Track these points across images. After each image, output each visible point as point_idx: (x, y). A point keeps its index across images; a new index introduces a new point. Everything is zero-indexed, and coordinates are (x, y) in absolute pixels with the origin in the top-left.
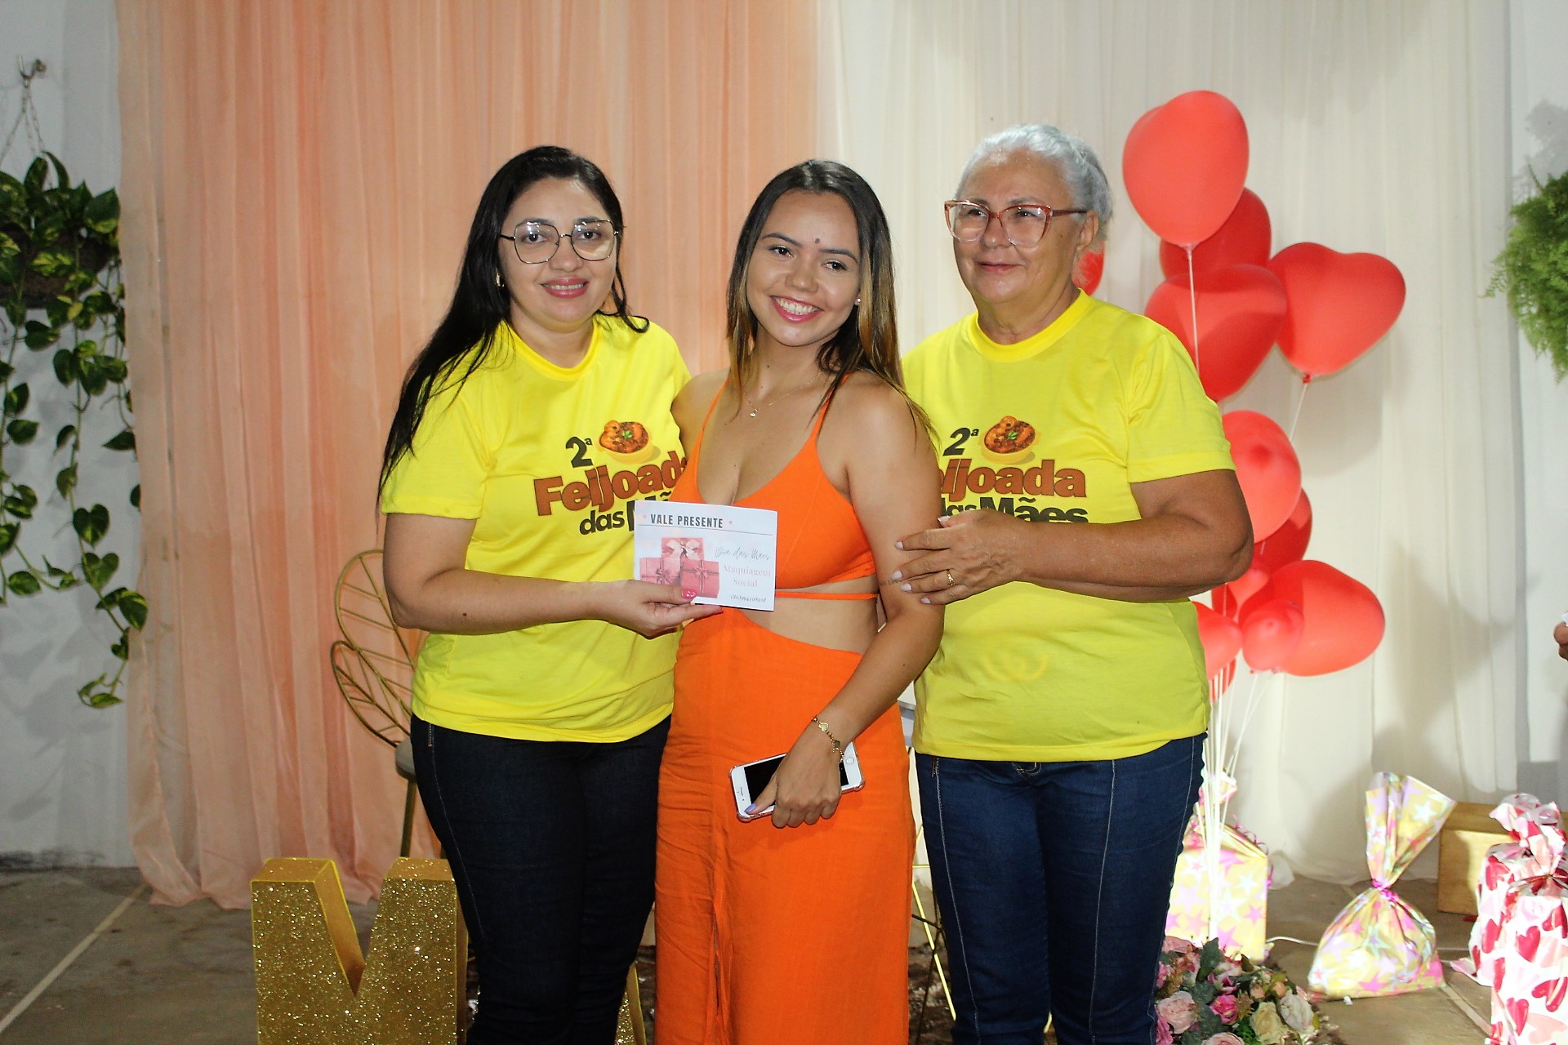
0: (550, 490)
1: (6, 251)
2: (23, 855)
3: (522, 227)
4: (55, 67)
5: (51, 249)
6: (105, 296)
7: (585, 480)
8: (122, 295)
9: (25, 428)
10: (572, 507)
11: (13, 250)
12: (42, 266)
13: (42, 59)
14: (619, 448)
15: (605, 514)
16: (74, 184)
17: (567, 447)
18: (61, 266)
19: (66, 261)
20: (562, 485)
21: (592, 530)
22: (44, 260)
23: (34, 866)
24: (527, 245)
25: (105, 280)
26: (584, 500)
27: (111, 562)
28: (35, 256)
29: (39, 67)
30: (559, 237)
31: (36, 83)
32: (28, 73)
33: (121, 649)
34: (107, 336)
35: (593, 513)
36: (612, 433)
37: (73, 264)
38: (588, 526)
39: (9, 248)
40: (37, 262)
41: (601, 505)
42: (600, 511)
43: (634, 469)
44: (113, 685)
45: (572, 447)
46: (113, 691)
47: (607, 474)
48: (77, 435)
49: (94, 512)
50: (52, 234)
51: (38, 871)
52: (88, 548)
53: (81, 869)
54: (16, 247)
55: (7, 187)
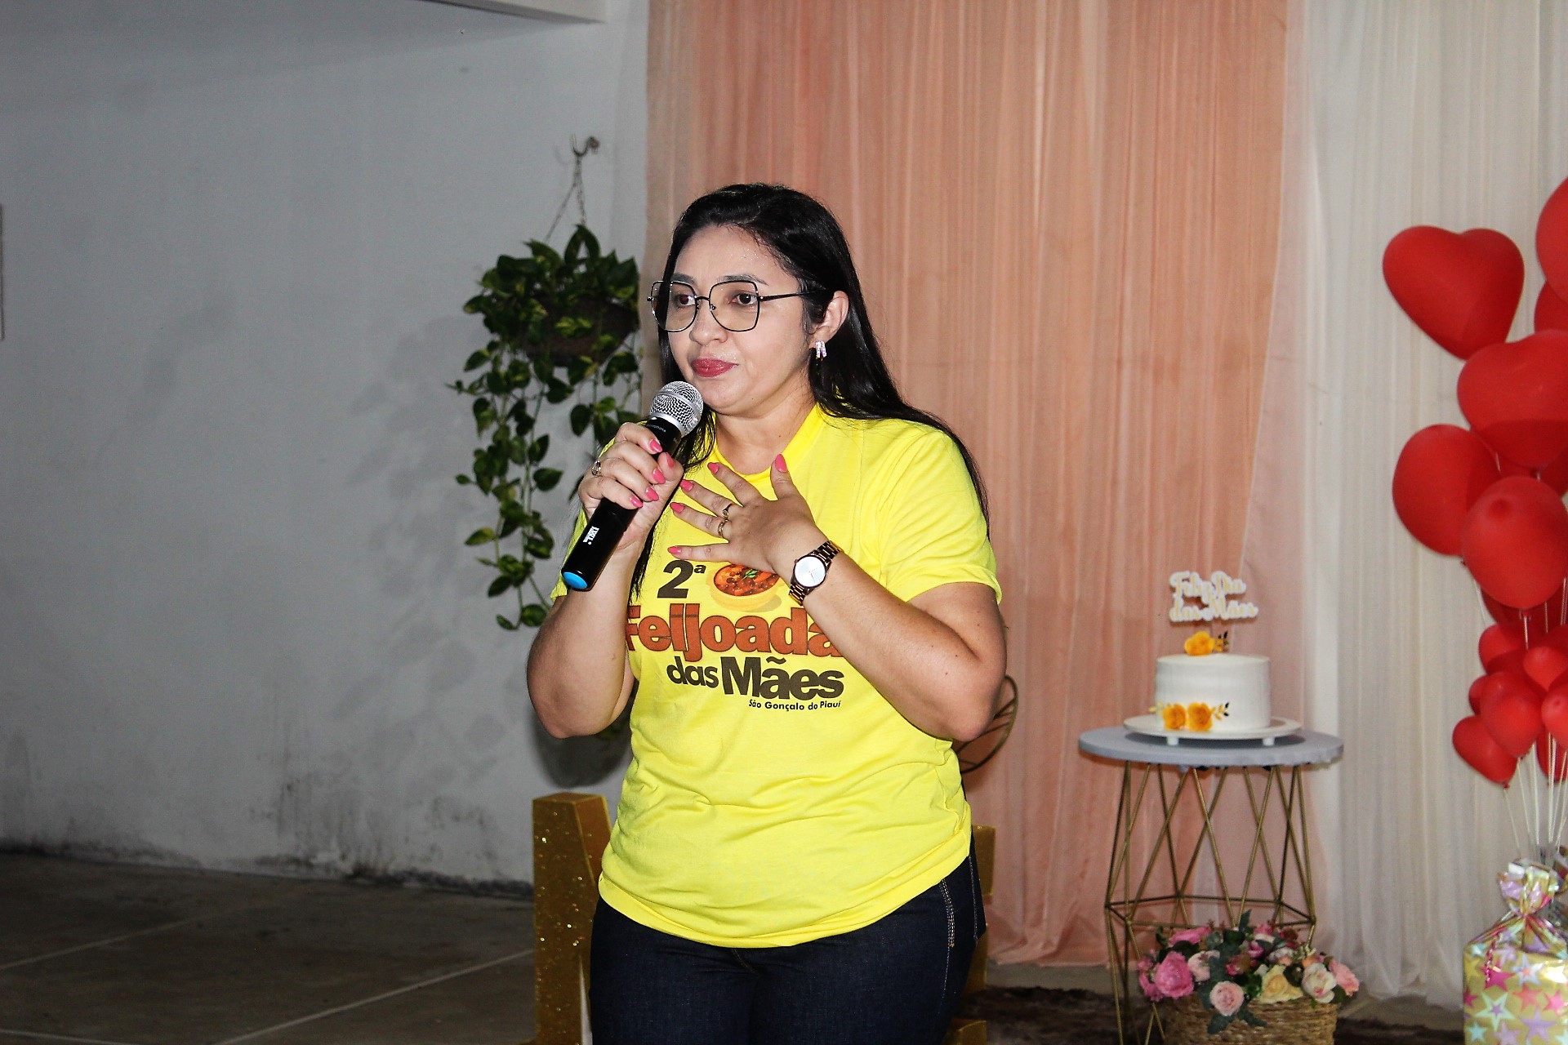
1: (535, 316)
4: (606, 145)
5: (574, 314)
6: (629, 357)
7: (668, 617)
9: (549, 476)
10: (650, 646)
11: (543, 314)
12: (562, 328)
13: (597, 137)
16: (604, 253)
17: (666, 570)
18: (581, 329)
19: (586, 324)
20: (640, 616)
21: (683, 680)
22: (565, 324)
25: (630, 342)
28: (559, 320)
29: (593, 143)
31: (590, 159)
32: (581, 150)
34: (628, 394)
37: (594, 327)
39: (538, 313)
40: (560, 325)
41: (687, 651)
42: (687, 660)
43: (733, 617)
45: (671, 572)
50: (572, 300)
55: (541, 258)
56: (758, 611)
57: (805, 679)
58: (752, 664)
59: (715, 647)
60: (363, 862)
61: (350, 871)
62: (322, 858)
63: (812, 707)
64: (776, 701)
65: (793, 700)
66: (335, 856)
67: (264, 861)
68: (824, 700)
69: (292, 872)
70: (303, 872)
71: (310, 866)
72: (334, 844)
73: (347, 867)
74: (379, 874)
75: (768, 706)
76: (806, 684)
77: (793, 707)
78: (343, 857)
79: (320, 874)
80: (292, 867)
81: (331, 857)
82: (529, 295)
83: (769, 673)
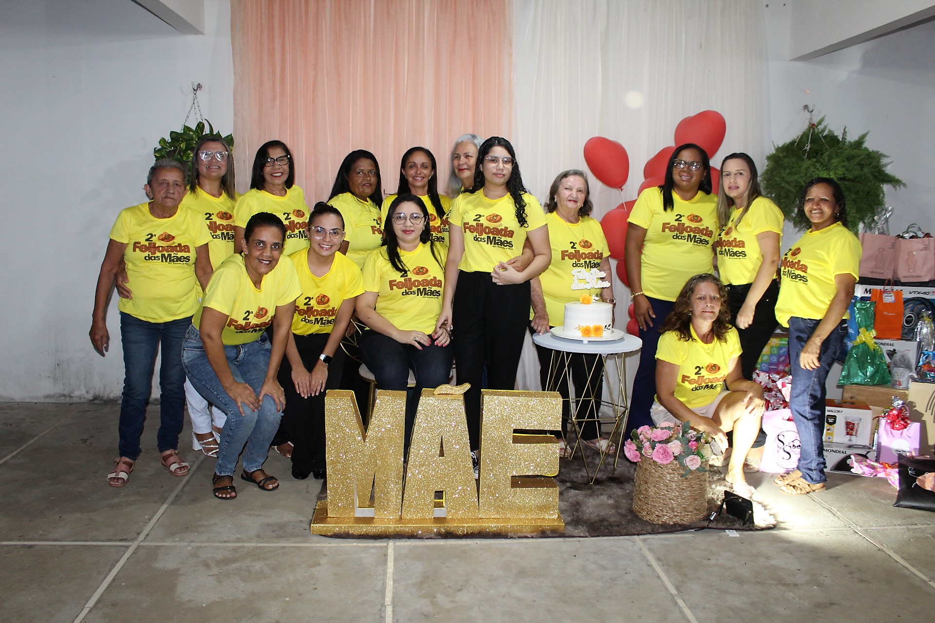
14: (417, 274)
24: (399, 220)
29: (200, 86)
30: (407, 218)
31: (199, 92)
32: (195, 88)
43: (420, 280)
55: (191, 133)
56: (426, 278)
57: (435, 292)
58: (425, 289)
59: (416, 287)
60: (97, 393)
61: (91, 398)
62: (77, 393)
64: (429, 296)
66: (84, 392)
67: (48, 397)
69: (62, 400)
70: (68, 400)
71: (71, 397)
72: (82, 387)
73: (90, 396)
74: (105, 398)
77: (432, 298)
78: (87, 392)
79: (76, 400)
80: (63, 398)
81: (81, 393)
82: (187, 149)
83: (428, 291)
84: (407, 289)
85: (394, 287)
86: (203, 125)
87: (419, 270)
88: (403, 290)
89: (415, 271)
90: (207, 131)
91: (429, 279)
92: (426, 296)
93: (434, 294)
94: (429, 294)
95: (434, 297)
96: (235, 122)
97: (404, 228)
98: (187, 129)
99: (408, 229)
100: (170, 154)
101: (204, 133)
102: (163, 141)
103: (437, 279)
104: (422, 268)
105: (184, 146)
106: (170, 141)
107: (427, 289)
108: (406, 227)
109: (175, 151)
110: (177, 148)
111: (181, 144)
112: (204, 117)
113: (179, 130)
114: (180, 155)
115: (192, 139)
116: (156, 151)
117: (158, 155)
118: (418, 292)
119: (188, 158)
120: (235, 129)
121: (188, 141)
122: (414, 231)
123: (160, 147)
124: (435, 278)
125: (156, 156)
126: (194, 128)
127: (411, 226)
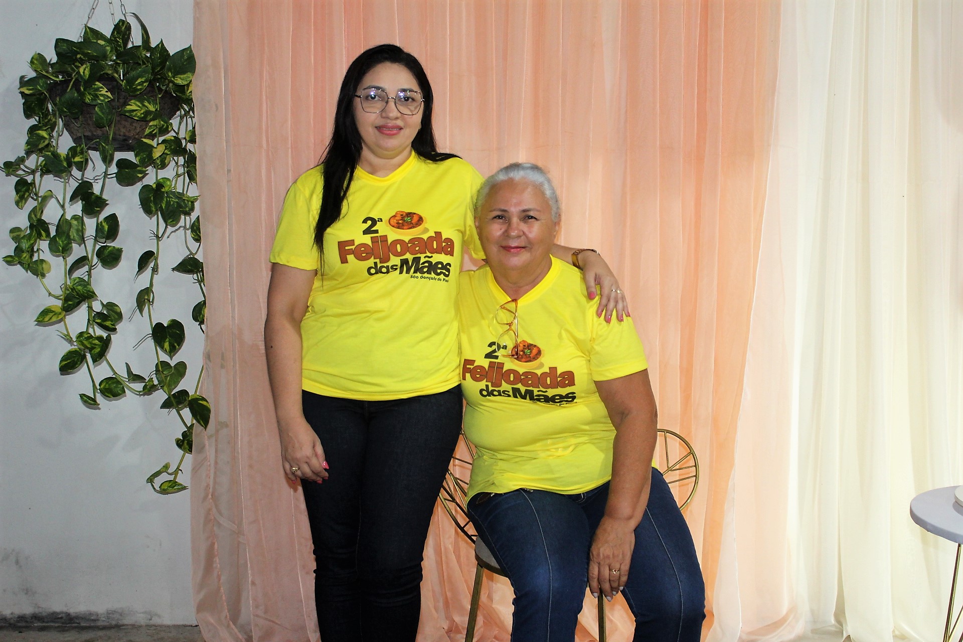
0: (347, 248)
1: (101, 98)
2: (91, 614)
3: (366, 91)
5: (140, 98)
6: (177, 140)
7: (370, 243)
8: (193, 140)
9: (111, 253)
10: (360, 258)
11: (109, 97)
14: (399, 226)
15: (385, 265)
16: (154, 44)
17: (363, 222)
18: (148, 113)
20: (354, 245)
21: (376, 273)
22: (133, 106)
23: (99, 623)
24: (369, 101)
25: (178, 126)
26: (369, 255)
27: (181, 369)
28: (126, 104)
30: (388, 98)
33: (185, 443)
34: (178, 175)
35: (376, 263)
36: (398, 218)
37: (156, 111)
38: (373, 271)
39: (104, 96)
40: (128, 108)
41: (380, 259)
42: (380, 263)
43: (407, 239)
44: (176, 473)
45: (366, 223)
46: (175, 478)
47: (387, 241)
48: (156, 259)
49: (169, 326)
50: (141, 84)
51: (104, 628)
52: (164, 357)
53: (140, 626)
54: (109, 94)
55: (101, 42)
56: (419, 235)
57: (440, 266)
58: (416, 260)
59: (397, 254)
63: (439, 279)
64: (426, 275)
65: (433, 275)
68: (445, 278)
75: (422, 277)
76: (440, 268)
77: (432, 279)
82: (94, 77)
83: (424, 263)
84: (378, 261)
85: (351, 258)
86: (129, 28)
87: (403, 219)
88: (371, 262)
89: (394, 222)
90: (136, 39)
91: (425, 237)
92: (418, 274)
93: (439, 271)
94: (425, 270)
95: (437, 277)
96: (197, 22)
97: (380, 122)
98: (92, 34)
99: (391, 123)
100: (55, 89)
101: (130, 45)
102: (38, 60)
103: (444, 238)
104: (409, 214)
105: (87, 73)
106: (55, 59)
107: (422, 260)
108: (388, 118)
109: (65, 83)
110: (70, 75)
111: (78, 67)
112: (130, 9)
113: (75, 35)
114: (78, 90)
115: (105, 57)
116: (23, 82)
117: (27, 92)
118: (402, 266)
119: (96, 97)
120: (197, 36)
121: (96, 60)
122: (401, 129)
123: (34, 74)
124: (438, 234)
125: (22, 93)
126: (107, 30)
127: (397, 118)
